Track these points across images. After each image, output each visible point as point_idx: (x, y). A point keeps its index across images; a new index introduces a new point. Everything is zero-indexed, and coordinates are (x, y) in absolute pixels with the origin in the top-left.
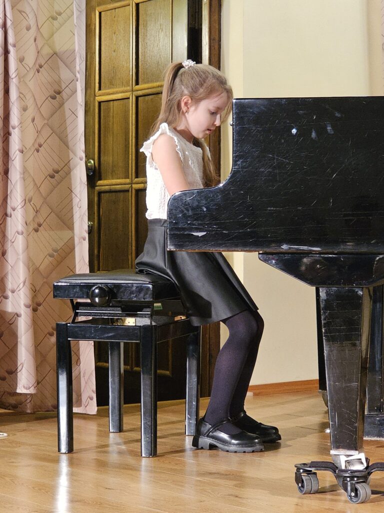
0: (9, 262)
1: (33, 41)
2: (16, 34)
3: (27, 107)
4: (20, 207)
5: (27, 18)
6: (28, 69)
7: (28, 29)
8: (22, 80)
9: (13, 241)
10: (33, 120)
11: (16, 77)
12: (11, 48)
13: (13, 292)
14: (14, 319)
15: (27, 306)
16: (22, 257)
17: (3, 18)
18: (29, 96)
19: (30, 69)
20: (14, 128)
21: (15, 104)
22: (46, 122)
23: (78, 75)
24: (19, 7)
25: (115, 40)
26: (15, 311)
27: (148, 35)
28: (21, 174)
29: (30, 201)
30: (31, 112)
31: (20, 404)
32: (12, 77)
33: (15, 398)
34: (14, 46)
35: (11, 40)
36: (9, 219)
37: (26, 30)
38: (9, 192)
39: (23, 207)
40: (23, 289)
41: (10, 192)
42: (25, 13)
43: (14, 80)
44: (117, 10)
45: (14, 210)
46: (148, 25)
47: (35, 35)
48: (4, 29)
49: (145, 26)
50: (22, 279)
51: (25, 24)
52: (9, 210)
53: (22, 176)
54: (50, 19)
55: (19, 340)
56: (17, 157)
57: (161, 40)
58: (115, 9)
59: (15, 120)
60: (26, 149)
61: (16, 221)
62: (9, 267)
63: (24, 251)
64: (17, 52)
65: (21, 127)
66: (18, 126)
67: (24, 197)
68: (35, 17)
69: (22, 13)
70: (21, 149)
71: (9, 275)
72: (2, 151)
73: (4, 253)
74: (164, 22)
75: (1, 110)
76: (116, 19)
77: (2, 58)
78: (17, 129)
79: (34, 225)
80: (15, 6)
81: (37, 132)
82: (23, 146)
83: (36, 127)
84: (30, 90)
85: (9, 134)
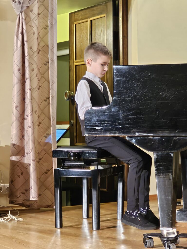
0: (26, 140)
1: (36, 39)
2: (28, 37)
3: (34, 69)
4: (30, 115)
5: (33, 29)
6: (34, 52)
7: (34, 34)
8: (31, 57)
9: (27, 131)
10: (37, 75)
11: (27, 56)
12: (25, 43)
13: (27, 154)
14: (28, 166)
15: (33, 161)
16: (31, 138)
17: (22, 30)
18: (34, 64)
19: (35, 52)
20: (27, 79)
21: (27, 68)
22: (42, 76)
24: (29, 24)
25: (82, 37)
26: (28, 163)
27: (96, 35)
28: (30, 100)
29: (36, 112)
30: (36, 71)
31: (31, 205)
32: (26, 56)
33: (29, 202)
34: (27, 42)
35: (25, 39)
36: (25, 120)
37: (33, 34)
39: (31, 115)
40: (31, 153)
41: (26, 109)
42: (33, 27)
43: (27, 57)
44: (83, 23)
45: (27, 116)
46: (96, 30)
47: (37, 36)
48: (22, 34)
49: (95, 31)
50: (31, 148)
51: (32, 31)
52: (25, 117)
53: (30, 101)
54: (43, 29)
55: (30, 176)
56: (29, 92)
57: (102, 37)
58: (82, 23)
59: (27, 75)
60: (33, 88)
61: (28, 122)
62: (26, 143)
63: (32, 135)
64: (28, 45)
65: (30, 78)
66: (29, 78)
67: (31, 111)
68: (37, 28)
69: (31, 27)
70: (30, 89)
71: (26, 146)
72: (22, 90)
73: (23, 136)
74: (103, 29)
75: (21, 71)
76: (82, 27)
77: (22, 47)
78: (28, 79)
79: (37, 123)
80: (28, 23)
81: (39, 81)
82: (31, 87)
83: (38, 78)
84: (35, 62)
85: (25, 82)
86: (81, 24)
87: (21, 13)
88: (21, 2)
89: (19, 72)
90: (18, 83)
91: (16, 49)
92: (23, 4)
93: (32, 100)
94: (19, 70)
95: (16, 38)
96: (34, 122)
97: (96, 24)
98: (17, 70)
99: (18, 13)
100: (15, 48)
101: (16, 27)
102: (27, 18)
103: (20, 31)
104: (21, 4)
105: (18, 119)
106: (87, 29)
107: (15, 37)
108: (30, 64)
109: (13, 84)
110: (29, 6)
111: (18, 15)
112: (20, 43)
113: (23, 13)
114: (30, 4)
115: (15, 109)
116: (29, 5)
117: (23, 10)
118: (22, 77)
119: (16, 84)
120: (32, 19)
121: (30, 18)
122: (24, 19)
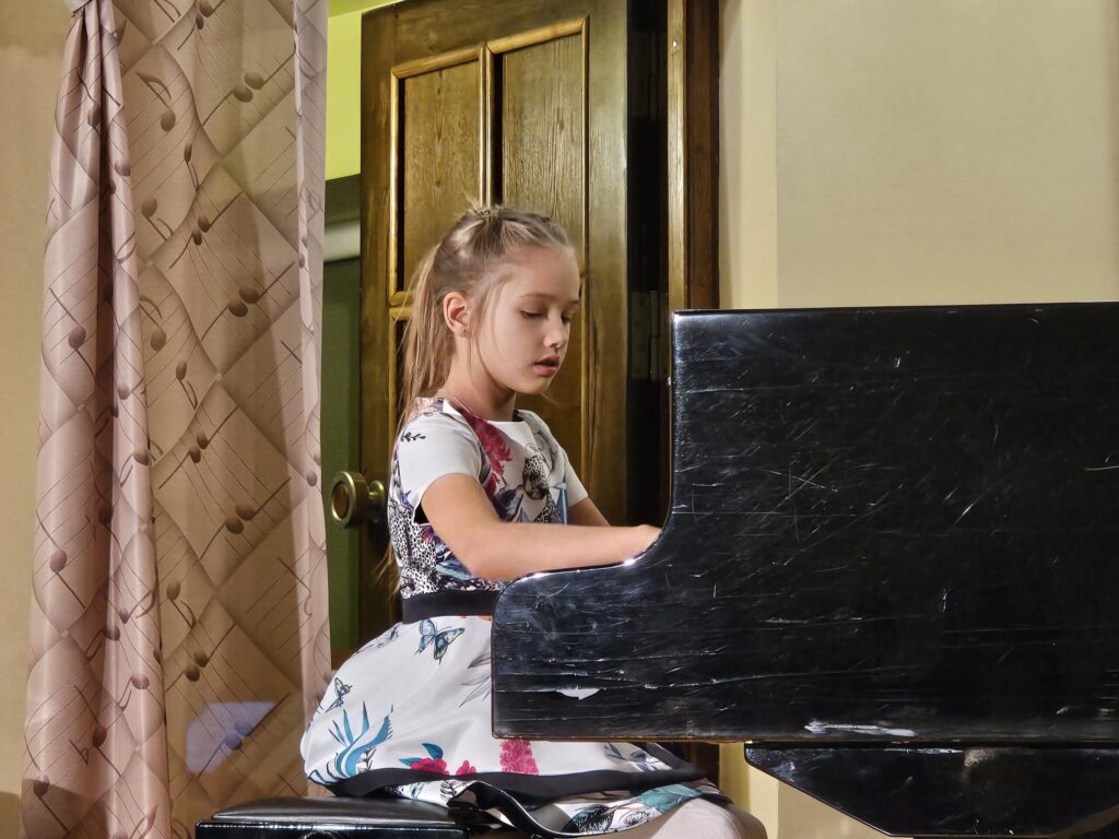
0: (113, 762)
1: (183, 158)
2: (132, 143)
3: (164, 336)
4: (139, 611)
5: (164, 95)
6: (167, 234)
7: (168, 124)
8: (150, 264)
9: (122, 704)
10: (181, 374)
11: (129, 255)
12: (119, 181)
16: (147, 747)
17: (98, 99)
18: (169, 308)
19: (172, 233)
20: (124, 396)
22: (219, 377)
23: (304, 251)
24: (143, 66)
25: (439, 154)
27: (526, 140)
28: (142, 521)
29: (173, 594)
30: (177, 349)
32: (119, 257)
34: (126, 171)
35: (118, 156)
36: (112, 644)
37: (160, 128)
38: (112, 572)
39: (146, 612)
41: (116, 572)
42: (161, 83)
43: (125, 265)
44: (444, 73)
45: (125, 618)
46: (527, 113)
47: (187, 140)
48: (98, 127)
49: (519, 116)
50: (147, 810)
52: (113, 620)
53: (144, 527)
54: (232, 97)
56: (133, 472)
57: (559, 153)
58: (439, 70)
59: (126, 372)
60: (161, 452)
61: (132, 653)
62: (114, 777)
63: (150, 735)
64: (134, 188)
65: (144, 392)
66: (134, 389)
67: (151, 586)
68: (187, 93)
69: (151, 83)
70: (143, 453)
71: (114, 796)
72: (92, 458)
73: (98, 738)
74: (567, 103)
75: (88, 349)
76: (442, 95)
77: (95, 204)
78: (131, 398)
79: (185, 662)
80: (133, 64)
81: (195, 408)
82: (151, 444)
83: (190, 390)
84: (173, 292)
85: (113, 412)
86: (437, 74)
87: (92, 4)
89: (76, 350)
90: (69, 418)
91: (59, 214)
93: (153, 520)
94: (76, 341)
95: (63, 151)
96: (166, 655)
97: (528, 77)
98: (67, 340)
100: (57, 208)
101: (66, 85)
102: (130, 27)
103: (88, 105)
105: (70, 636)
106: (469, 105)
107: (58, 143)
108: (140, 307)
109: (43, 428)
111: (76, 12)
112: (82, 182)
113: (107, 6)
115: (50, 573)
118: (97, 380)
119: (61, 423)
120: (158, 39)
121: (145, 29)
122: (112, 34)
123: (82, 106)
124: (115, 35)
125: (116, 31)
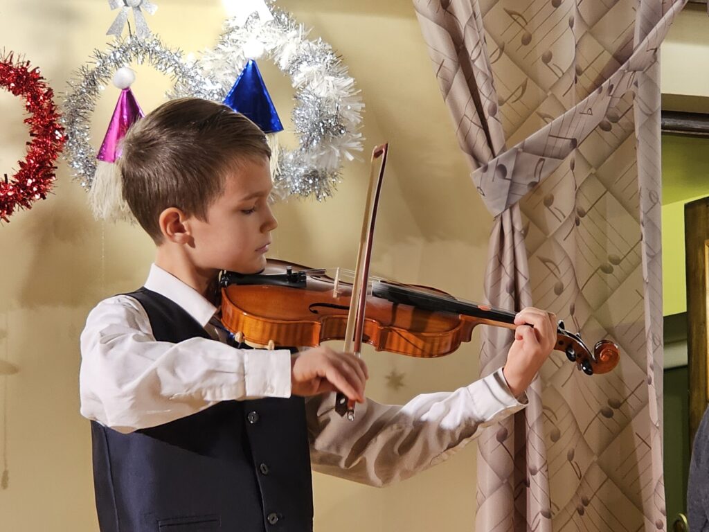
1: (568, 312)
3: (559, 432)
5: (556, 271)
6: (560, 364)
7: (559, 291)
8: (549, 384)
10: (571, 457)
17: (512, 276)
18: (562, 413)
19: (563, 363)
20: (534, 473)
21: (536, 429)
22: (595, 458)
23: (651, 373)
24: (541, 252)
30: (567, 442)
37: (554, 293)
42: (551, 262)
47: (571, 301)
48: (513, 294)
54: (600, 271)
56: (541, 523)
59: (535, 458)
60: (558, 509)
65: (547, 471)
66: (541, 468)
68: (571, 270)
69: (547, 263)
70: (546, 510)
72: (512, 515)
75: (509, 442)
78: (538, 474)
80: (534, 251)
81: (580, 479)
82: (552, 505)
83: (576, 468)
84: (565, 402)
85: (527, 484)
87: (508, 211)
88: (510, 168)
89: (502, 443)
90: (498, 487)
91: (488, 352)
92: (514, 172)
94: (502, 437)
98: (496, 435)
99: (498, 212)
100: (487, 348)
101: (491, 267)
102: (532, 226)
103: (506, 280)
104: (509, 176)
108: (543, 412)
109: (480, 495)
110: (537, 181)
111: (497, 217)
113: (517, 212)
114: (543, 175)
116: (537, 177)
117: (517, 198)
118: (515, 463)
119: (492, 492)
120: (551, 234)
121: (542, 228)
122: (521, 232)
123: (502, 280)
124: (523, 232)
125: (523, 229)
